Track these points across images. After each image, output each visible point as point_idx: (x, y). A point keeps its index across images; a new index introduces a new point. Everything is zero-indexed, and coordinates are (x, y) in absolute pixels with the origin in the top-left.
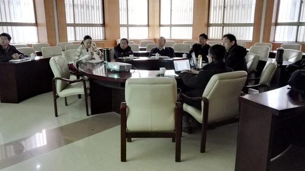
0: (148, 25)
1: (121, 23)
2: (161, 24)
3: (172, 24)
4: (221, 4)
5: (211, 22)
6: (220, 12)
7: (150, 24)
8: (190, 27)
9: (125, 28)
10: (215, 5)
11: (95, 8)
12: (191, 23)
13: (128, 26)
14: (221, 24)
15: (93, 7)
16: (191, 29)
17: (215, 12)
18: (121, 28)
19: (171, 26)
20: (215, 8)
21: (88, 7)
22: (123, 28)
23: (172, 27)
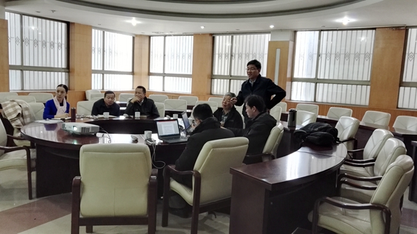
0: (133, 73)
1: (93, 68)
2: (151, 72)
3: (166, 72)
4: (227, 51)
5: (216, 73)
6: (226, 61)
7: (135, 71)
8: (189, 79)
9: (99, 75)
10: (220, 51)
11: (56, 45)
12: (190, 72)
13: (103, 72)
14: (227, 76)
15: (52, 45)
16: (189, 80)
17: (220, 60)
18: (93, 75)
19: (164, 75)
20: (220, 56)
21: (44, 44)
22: (96, 75)
23: (166, 77)
